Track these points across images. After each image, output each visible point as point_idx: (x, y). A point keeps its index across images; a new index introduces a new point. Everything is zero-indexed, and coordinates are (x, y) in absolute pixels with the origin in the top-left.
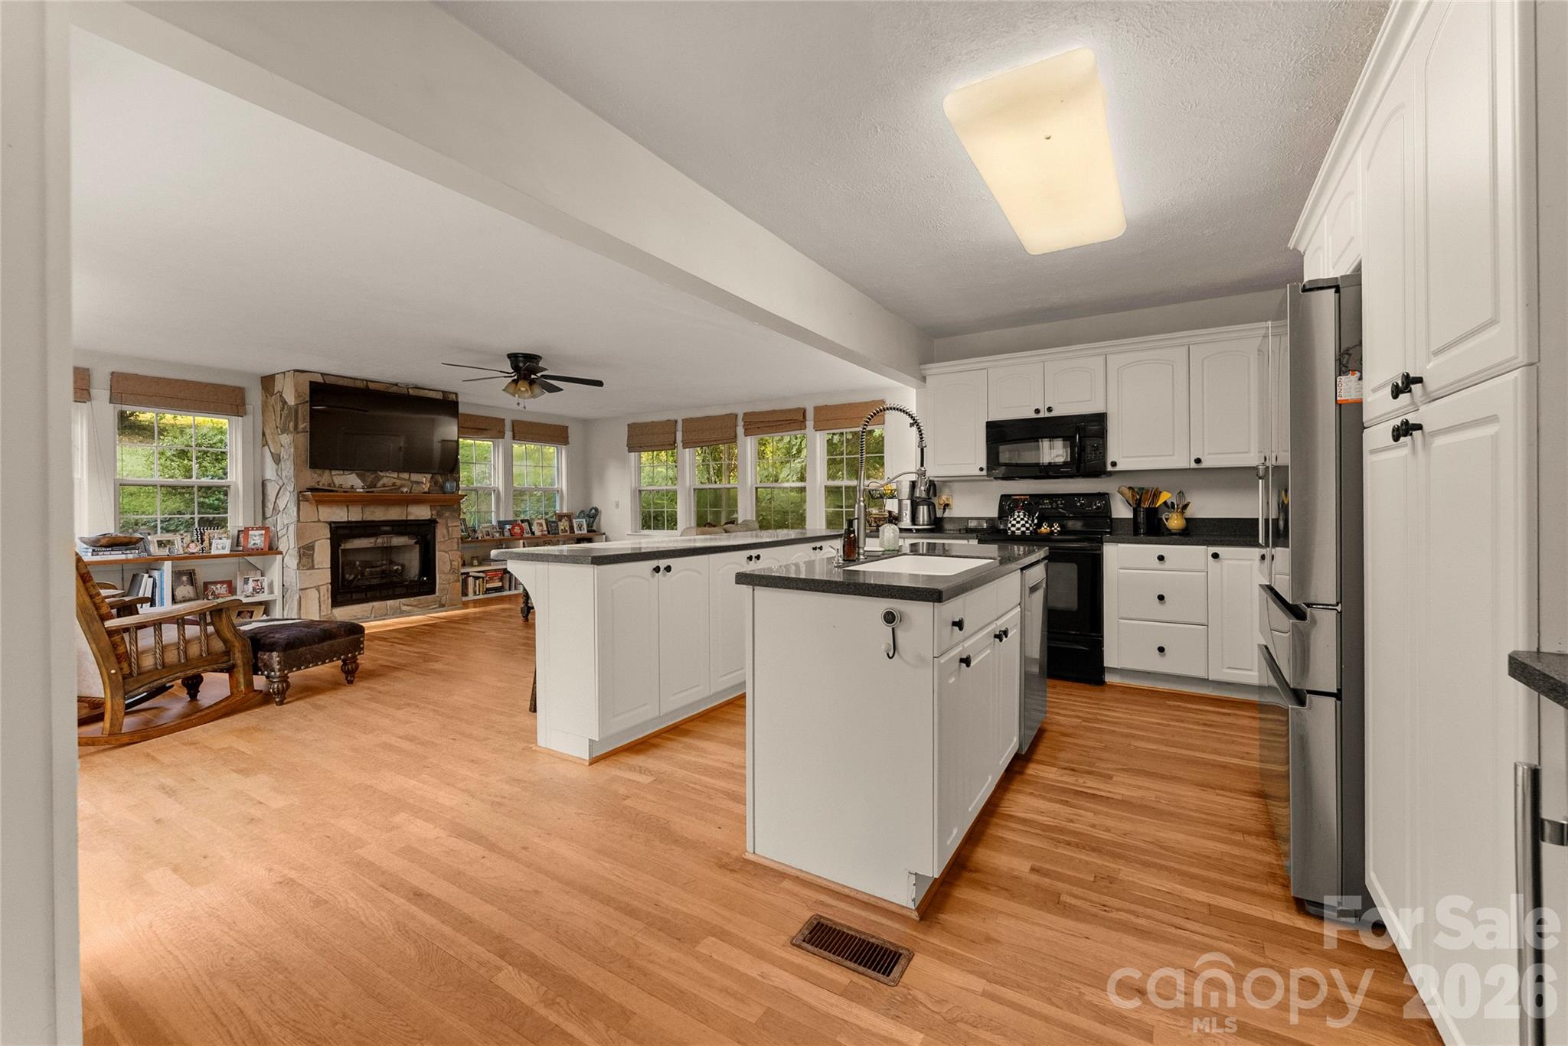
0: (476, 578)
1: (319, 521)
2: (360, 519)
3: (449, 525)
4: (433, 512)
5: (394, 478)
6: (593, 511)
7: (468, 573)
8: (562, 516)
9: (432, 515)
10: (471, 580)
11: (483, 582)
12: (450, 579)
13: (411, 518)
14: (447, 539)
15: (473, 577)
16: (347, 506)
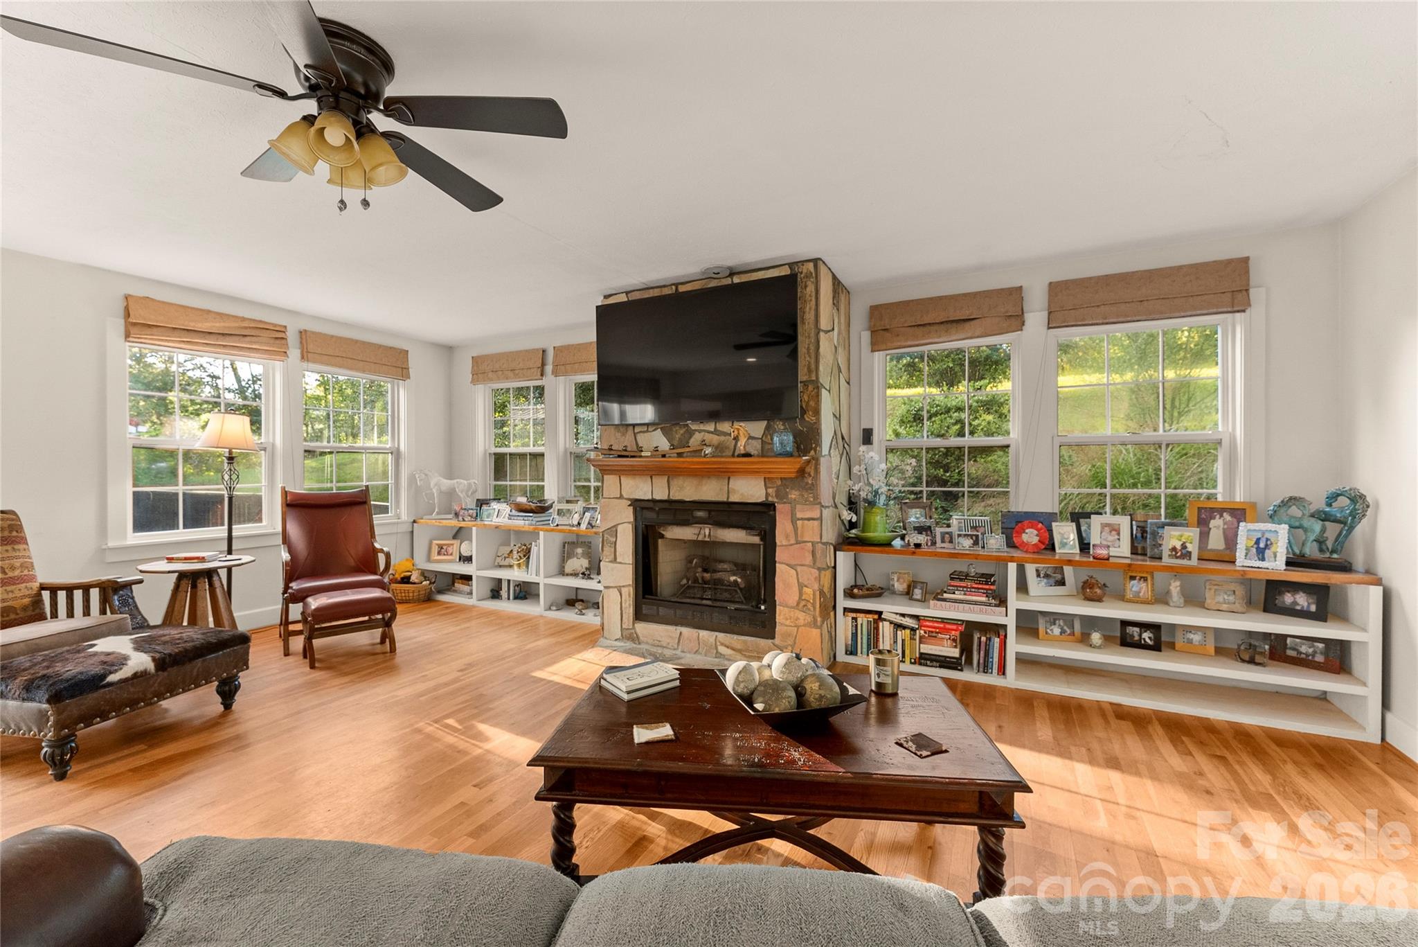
0: (898, 626)
1: (621, 497)
2: (665, 498)
3: (799, 515)
4: (770, 491)
5: (709, 432)
6: (1343, 501)
7: (880, 613)
8: (1212, 510)
9: (767, 495)
10: (886, 629)
11: (912, 639)
12: (797, 619)
13: (734, 498)
14: (793, 541)
15: (891, 623)
16: (651, 477)
